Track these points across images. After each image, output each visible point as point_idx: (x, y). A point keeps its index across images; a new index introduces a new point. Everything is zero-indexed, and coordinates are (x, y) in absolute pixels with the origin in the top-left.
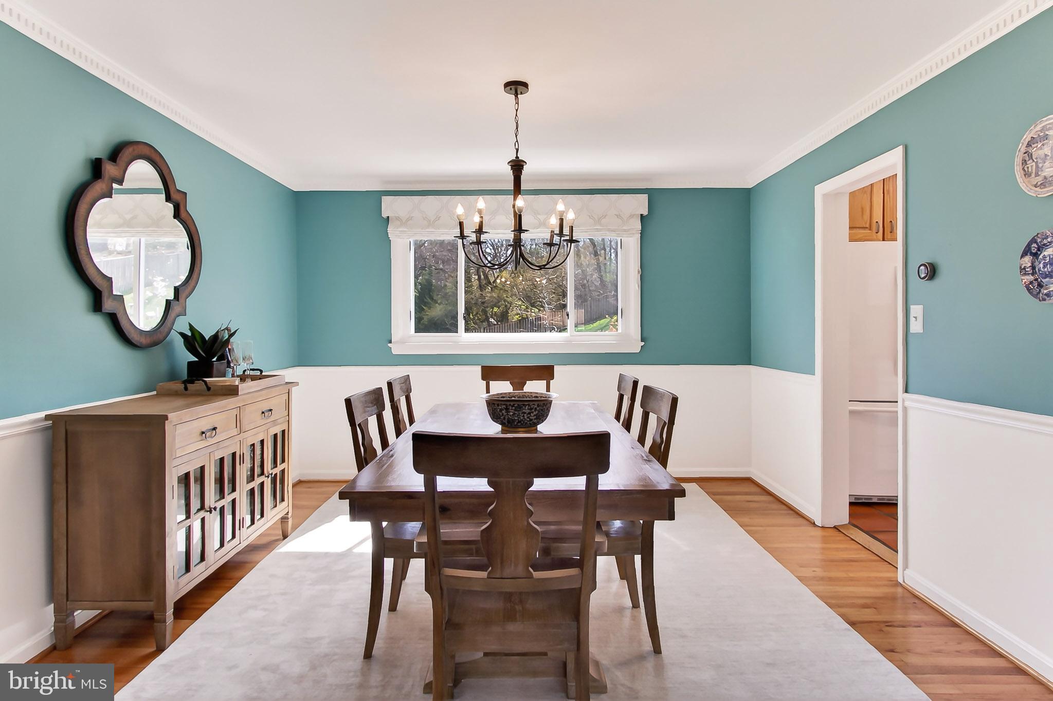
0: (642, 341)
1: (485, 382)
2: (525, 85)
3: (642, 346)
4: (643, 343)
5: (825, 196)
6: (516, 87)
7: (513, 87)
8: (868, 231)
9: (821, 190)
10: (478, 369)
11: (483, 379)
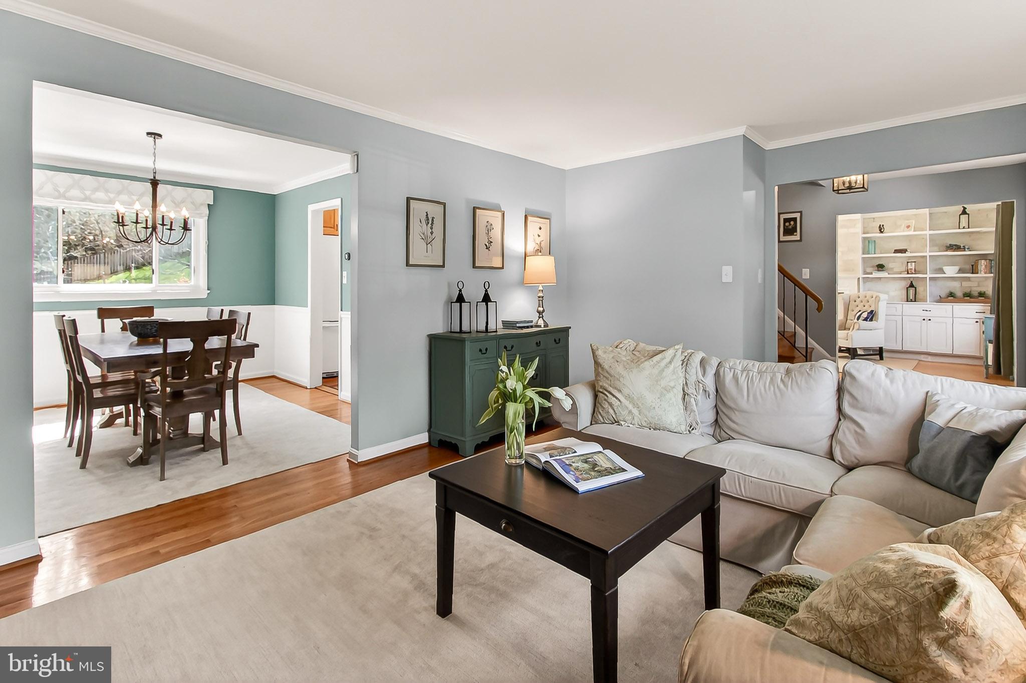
0: (208, 290)
1: (100, 320)
2: (160, 136)
3: (208, 294)
4: (209, 291)
5: (313, 211)
6: (155, 135)
7: (153, 136)
8: (333, 229)
9: (311, 208)
10: (95, 312)
11: (99, 318)
